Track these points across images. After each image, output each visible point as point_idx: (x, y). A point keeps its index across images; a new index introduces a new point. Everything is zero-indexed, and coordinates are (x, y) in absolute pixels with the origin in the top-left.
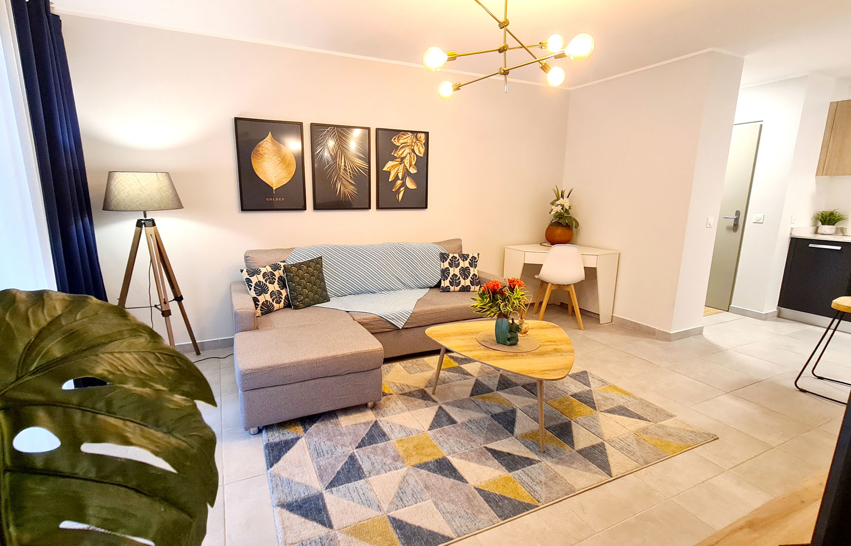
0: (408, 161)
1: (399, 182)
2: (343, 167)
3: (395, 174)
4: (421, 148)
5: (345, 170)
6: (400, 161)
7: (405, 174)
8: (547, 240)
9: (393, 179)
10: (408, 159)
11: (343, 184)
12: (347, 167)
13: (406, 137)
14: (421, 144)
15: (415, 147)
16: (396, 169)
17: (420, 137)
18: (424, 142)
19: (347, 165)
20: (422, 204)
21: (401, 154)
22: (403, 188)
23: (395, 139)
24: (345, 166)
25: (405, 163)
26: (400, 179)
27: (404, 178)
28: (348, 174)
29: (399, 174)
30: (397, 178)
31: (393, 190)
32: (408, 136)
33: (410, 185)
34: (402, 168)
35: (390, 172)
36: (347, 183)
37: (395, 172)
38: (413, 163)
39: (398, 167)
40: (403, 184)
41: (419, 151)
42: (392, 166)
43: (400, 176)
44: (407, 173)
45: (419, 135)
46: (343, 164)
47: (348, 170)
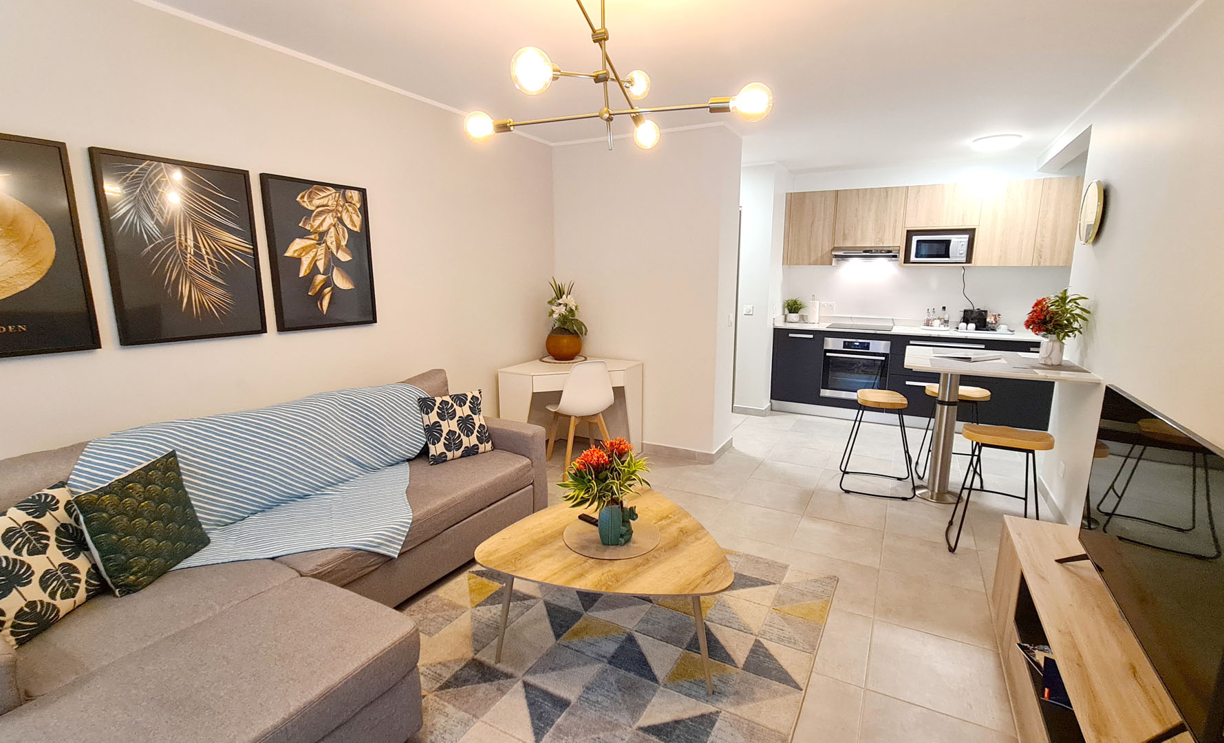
0: (333, 239)
1: (320, 278)
2: (191, 250)
3: (311, 263)
4: (355, 217)
5: (198, 255)
6: (317, 238)
7: (329, 261)
8: (549, 353)
9: (308, 272)
10: (333, 234)
11: (197, 286)
12: (203, 250)
13: (325, 194)
14: (354, 209)
15: (344, 214)
16: (312, 254)
17: (351, 197)
18: (358, 205)
19: (201, 245)
20: (368, 316)
21: (319, 227)
22: (328, 289)
23: (303, 197)
24: (196, 246)
25: (329, 243)
26: (322, 271)
27: (328, 271)
28: (207, 263)
29: (318, 263)
30: (314, 270)
31: (310, 294)
32: (329, 193)
33: (342, 282)
34: (323, 251)
35: (300, 259)
36: (206, 284)
37: (310, 259)
38: (344, 243)
39: (315, 250)
40: (328, 282)
41: (352, 221)
42: (304, 249)
43: (321, 265)
44: (333, 261)
45: (349, 193)
46: (191, 243)
47: (206, 257)
